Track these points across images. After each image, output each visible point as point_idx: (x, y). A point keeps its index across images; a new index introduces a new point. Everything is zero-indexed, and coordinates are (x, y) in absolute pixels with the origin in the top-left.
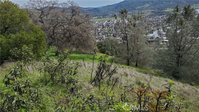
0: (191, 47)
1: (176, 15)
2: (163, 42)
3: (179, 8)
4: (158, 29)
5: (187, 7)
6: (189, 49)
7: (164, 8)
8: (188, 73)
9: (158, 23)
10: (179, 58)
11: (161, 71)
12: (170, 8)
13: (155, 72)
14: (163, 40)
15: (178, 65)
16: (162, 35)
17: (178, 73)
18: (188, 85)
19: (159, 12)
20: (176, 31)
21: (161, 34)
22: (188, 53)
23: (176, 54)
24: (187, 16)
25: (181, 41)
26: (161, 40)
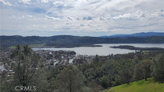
0: (32, 76)
1: (18, 52)
2: (10, 74)
3: (20, 47)
4: (4, 64)
5: (26, 46)
6: (31, 77)
7: (9, 46)
9: (4, 58)
12: (14, 46)
14: (10, 73)
16: (9, 68)
19: (4, 49)
20: (19, 64)
21: (8, 67)
22: (31, 81)
23: (21, 83)
24: (27, 53)
25: (24, 72)
26: (8, 73)
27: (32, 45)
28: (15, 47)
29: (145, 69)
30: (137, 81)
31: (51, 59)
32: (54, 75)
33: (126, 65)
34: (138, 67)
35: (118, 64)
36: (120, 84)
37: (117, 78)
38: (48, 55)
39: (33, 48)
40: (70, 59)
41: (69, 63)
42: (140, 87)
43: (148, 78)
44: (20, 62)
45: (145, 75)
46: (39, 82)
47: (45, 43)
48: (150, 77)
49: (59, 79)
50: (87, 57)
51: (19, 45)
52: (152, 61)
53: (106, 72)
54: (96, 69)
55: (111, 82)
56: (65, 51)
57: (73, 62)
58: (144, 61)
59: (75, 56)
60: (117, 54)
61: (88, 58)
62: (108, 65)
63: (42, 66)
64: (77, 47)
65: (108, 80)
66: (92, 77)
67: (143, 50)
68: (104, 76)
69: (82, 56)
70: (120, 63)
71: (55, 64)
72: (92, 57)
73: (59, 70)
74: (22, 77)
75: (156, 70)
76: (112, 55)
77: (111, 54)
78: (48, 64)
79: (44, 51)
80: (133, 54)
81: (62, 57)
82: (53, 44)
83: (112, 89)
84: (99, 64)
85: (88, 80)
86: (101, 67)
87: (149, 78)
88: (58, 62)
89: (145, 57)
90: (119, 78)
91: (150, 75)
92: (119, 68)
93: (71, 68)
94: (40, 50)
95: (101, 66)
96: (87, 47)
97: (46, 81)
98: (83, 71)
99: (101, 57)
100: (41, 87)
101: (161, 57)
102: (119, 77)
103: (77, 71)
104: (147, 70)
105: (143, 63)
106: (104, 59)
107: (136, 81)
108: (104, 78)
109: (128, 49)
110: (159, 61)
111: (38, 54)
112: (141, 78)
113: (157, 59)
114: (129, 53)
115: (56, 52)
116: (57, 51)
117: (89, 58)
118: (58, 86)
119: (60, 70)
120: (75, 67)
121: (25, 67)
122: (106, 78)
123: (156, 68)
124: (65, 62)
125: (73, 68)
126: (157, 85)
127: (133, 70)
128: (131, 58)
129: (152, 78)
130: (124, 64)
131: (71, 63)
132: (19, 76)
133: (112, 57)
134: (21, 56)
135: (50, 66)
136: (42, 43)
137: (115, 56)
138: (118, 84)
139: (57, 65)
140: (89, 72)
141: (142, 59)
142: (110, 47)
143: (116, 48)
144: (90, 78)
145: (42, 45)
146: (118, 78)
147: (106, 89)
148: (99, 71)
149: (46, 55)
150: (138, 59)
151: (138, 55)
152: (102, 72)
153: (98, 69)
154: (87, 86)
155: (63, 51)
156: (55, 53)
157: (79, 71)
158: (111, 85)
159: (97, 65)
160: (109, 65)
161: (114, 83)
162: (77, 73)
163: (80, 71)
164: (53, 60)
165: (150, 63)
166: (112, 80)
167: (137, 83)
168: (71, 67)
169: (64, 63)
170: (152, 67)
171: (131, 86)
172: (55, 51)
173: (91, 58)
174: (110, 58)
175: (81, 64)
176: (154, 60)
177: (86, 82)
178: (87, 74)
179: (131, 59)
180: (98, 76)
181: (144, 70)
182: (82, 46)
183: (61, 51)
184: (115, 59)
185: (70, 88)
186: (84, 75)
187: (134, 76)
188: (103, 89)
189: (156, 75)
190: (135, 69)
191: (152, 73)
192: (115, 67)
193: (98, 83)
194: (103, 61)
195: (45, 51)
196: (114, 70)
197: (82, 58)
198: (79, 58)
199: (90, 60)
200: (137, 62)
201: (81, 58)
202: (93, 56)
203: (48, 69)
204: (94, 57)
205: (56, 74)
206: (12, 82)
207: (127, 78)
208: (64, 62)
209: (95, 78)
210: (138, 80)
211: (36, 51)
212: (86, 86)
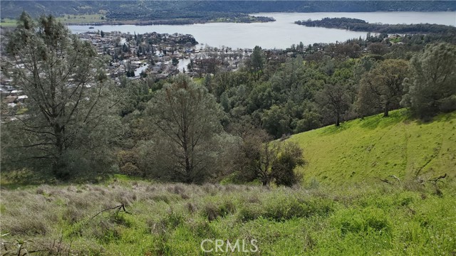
0: (76, 105)
1: (25, 36)
2: (15, 102)
3: (28, 20)
5: (46, 19)
6: (74, 109)
8: (85, 159)
10: (58, 134)
11: (23, 172)
12: (11, 19)
13: (8, 179)
14: (15, 97)
15: (61, 148)
16: (9, 85)
17: (63, 165)
18: (88, 185)
20: (35, 73)
21: (5, 82)
22: (74, 120)
23: (49, 125)
24: (52, 39)
25: (53, 94)
26: (10, 97)
27: (66, 15)
28: (14, 21)
29: (387, 87)
30: (362, 117)
31: (126, 58)
32: (138, 102)
33: (336, 75)
34: (369, 82)
35: (314, 72)
36: (315, 126)
37: (310, 111)
38: (117, 46)
39: (70, 24)
40: (182, 58)
41: (177, 72)
42: (369, 134)
43: (392, 109)
44: (38, 66)
45: (385, 102)
46: (97, 121)
47: (105, 12)
48: (398, 107)
49: (152, 113)
50: (229, 53)
51: (24, 14)
52: (409, 63)
53: (280, 96)
54: (254, 89)
55: (291, 121)
56: (164, 35)
57: (189, 67)
58: (390, 63)
59: (194, 50)
60: (315, 45)
61: (231, 56)
62: (287, 76)
63: (101, 78)
64: (199, 22)
65: (285, 116)
66: (243, 109)
67: (389, 33)
68: (273, 107)
69: (216, 49)
70: (320, 71)
71: (138, 73)
72: (244, 54)
73: (150, 91)
74: (51, 109)
75: (416, 89)
76: (301, 46)
77: (299, 44)
78: (119, 74)
79: (103, 34)
80: (361, 45)
81: (158, 53)
82: (128, 12)
83: (294, 138)
84: (263, 73)
85: (232, 116)
86: (268, 83)
87: (395, 111)
88: (146, 67)
89: (391, 53)
90: (315, 111)
91: (399, 102)
92: (318, 83)
93: (184, 84)
94: (92, 33)
95: (267, 79)
96: (230, 21)
97: (118, 119)
98: (219, 94)
99: (269, 53)
100: (104, 134)
101: (437, 52)
102: (315, 106)
103: (199, 92)
104: (392, 88)
105: (384, 70)
106: (277, 58)
107: (359, 117)
108: (275, 111)
109: (347, 29)
110: (431, 62)
111: (87, 44)
112: (374, 110)
113: (424, 57)
114: (349, 41)
115: (139, 38)
116: (140, 36)
117: (235, 56)
118: (152, 130)
119: (154, 90)
120: (196, 83)
121: (53, 81)
122: (279, 110)
123: (417, 82)
124: (168, 68)
125: (189, 84)
126: (414, 127)
127: (354, 90)
128: (353, 57)
129: (404, 109)
130: (330, 73)
131: (184, 71)
132: (40, 106)
133: (301, 53)
134: (36, 48)
135: (125, 80)
136: (96, 11)
137: (307, 50)
138: (310, 126)
139: (144, 75)
140: (234, 97)
141: (383, 59)
142: (296, 23)
143: (314, 26)
144: (236, 111)
145: (96, 17)
146: (312, 109)
147: (279, 140)
148: (261, 94)
149: (112, 48)
150: (372, 57)
151: (373, 47)
152: (270, 96)
153: (259, 86)
154: (229, 132)
155: (159, 35)
156: (135, 42)
157: (205, 93)
158: (291, 130)
159: (257, 77)
160: (290, 76)
161: (300, 122)
162: (200, 97)
163: (209, 92)
164: (132, 62)
165: (404, 69)
166: (296, 117)
167: (362, 123)
168: (184, 80)
169: (165, 71)
170: (407, 82)
171: (345, 132)
172: (135, 36)
173: (241, 56)
174: (294, 56)
175: (212, 75)
176: (416, 60)
177: (224, 123)
178: (230, 100)
179: (351, 60)
180: (258, 106)
181: (385, 88)
182: (216, 21)
183: (152, 34)
184: (309, 60)
185: (184, 137)
186: (219, 105)
187: (355, 106)
188: (270, 140)
189: (414, 102)
190: (360, 87)
191: (404, 97)
192: (306, 82)
193: (259, 123)
194: (275, 64)
195: (108, 34)
196: (303, 90)
197: (216, 56)
198: (207, 58)
199: (236, 64)
200: (368, 67)
201: (210, 55)
202: (246, 51)
203: (120, 87)
204: (249, 54)
205: (142, 100)
206: (24, 121)
207: (336, 110)
208: (163, 68)
209: (250, 112)
210: (364, 116)
211: (81, 36)
212: (225, 133)
